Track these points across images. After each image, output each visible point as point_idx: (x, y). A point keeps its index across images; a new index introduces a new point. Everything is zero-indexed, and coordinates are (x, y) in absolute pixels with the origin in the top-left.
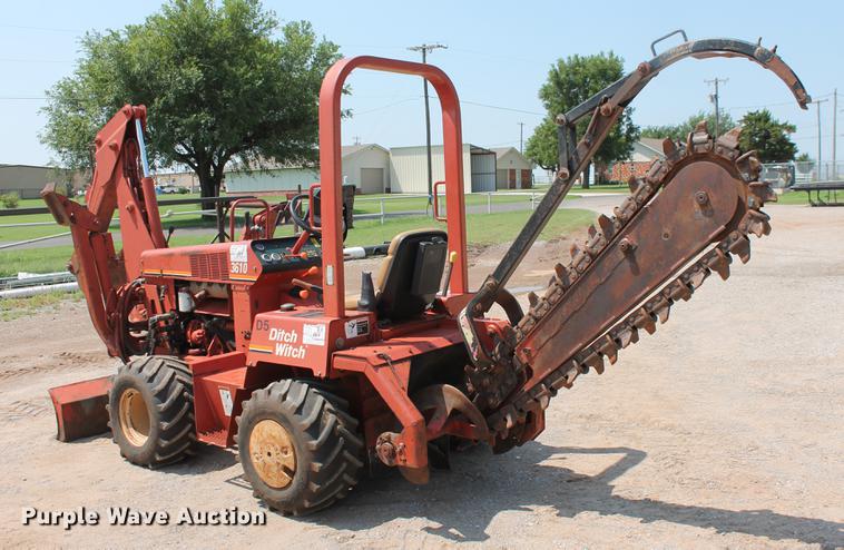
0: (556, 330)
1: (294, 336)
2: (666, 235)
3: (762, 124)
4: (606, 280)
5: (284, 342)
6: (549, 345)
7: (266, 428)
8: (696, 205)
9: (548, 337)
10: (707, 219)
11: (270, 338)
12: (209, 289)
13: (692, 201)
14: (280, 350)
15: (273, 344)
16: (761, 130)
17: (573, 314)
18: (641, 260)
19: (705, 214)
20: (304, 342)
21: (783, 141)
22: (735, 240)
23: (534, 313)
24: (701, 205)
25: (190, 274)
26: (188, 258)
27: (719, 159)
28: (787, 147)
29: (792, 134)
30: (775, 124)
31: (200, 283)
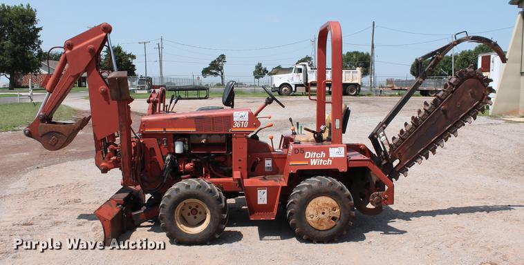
0: (413, 143)
1: (323, 154)
5: (316, 158)
6: (409, 150)
7: (321, 200)
9: (409, 147)
10: (473, 99)
11: (306, 157)
12: (208, 138)
13: (468, 93)
14: (313, 162)
15: (309, 160)
20: (330, 156)
21: (129, 64)
22: (481, 107)
24: (472, 94)
25: (194, 130)
26: (193, 121)
27: (477, 78)
28: (131, 67)
29: (134, 60)
30: (124, 54)
31: (201, 135)
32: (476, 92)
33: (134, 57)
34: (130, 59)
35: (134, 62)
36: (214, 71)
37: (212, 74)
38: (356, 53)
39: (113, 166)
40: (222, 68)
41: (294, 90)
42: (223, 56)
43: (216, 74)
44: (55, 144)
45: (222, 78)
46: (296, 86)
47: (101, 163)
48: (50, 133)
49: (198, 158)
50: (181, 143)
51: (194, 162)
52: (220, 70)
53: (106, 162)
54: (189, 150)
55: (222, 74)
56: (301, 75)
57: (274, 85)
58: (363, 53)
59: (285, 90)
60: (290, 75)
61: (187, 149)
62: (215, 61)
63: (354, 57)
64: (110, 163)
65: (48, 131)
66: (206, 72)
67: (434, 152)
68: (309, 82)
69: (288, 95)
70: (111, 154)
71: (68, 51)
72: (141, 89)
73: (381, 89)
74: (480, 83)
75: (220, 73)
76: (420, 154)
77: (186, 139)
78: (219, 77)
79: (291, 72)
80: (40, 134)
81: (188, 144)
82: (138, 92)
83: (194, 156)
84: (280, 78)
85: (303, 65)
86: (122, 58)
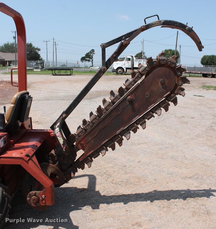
0: (96, 134)
2: (147, 95)
3: (30, 47)
4: (121, 113)
6: (92, 141)
8: (160, 84)
9: (92, 138)
10: (164, 90)
13: (158, 82)
16: (29, 49)
17: (104, 127)
18: (136, 105)
19: (163, 88)
21: (37, 54)
22: (173, 97)
23: (85, 128)
24: (162, 84)
27: (169, 67)
28: (38, 56)
29: (39, 51)
30: (34, 48)
32: (167, 82)
33: (39, 50)
34: (37, 51)
35: (39, 53)
36: (88, 59)
37: (87, 60)
38: (170, 50)
40: (92, 57)
41: (125, 71)
42: (93, 50)
43: (89, 61)
45: (92, 63)
46: (127, 69)
52: (91, 58)
55: (92, 60)
56: (130, 62)
57: (113, 68)
59: (120, 71)
60: (123, 62)
62: (88, 53)
63: (169, 53)
66: (83, 59)
67: (120, 144)
68: (134, 66)
69: (122, 74)
72: (37, 69)
74: (172, 73)
75: (91, 60)
76: (104, 145)
78: (90, 63)
79: (124, 60)
82: (35, 70)
84: (117, 64)
85: (131, 56)
86: (32, 50)
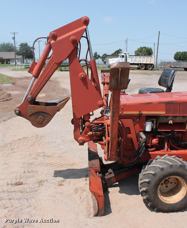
3: (25, 47)
25: (164, 113)
26: (164, 105)
31: (168, 117)
34: (32, 50)
39: (89, 139)
44: (42, 122)
47: (79, 137)
48: (38, 113)
49: (163, 135)
50: (151, 123)
51: (159, 138)
53: (83, 136)
54: (156, 129)
56: (124, 59)
57: (109, 64)
58: (148, 48)
60: (118, 59)
61: (155, 127)
63: (144, 49)
64: (86, 137)
65: (36, 111)
70: (88, 130)
71: (52, 42)
73: (165, 67)
77: (155, 120)
79: (118, 57)
80: (29, 114)
81: (156, 124)
83: (160, 133)
84: (113, 60)
85: (125, 53)
86: (28, 49)
